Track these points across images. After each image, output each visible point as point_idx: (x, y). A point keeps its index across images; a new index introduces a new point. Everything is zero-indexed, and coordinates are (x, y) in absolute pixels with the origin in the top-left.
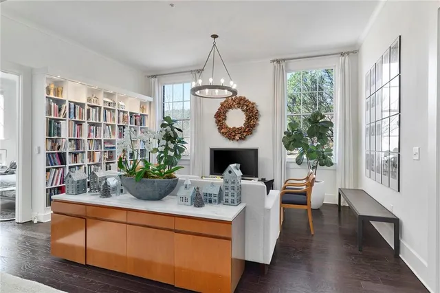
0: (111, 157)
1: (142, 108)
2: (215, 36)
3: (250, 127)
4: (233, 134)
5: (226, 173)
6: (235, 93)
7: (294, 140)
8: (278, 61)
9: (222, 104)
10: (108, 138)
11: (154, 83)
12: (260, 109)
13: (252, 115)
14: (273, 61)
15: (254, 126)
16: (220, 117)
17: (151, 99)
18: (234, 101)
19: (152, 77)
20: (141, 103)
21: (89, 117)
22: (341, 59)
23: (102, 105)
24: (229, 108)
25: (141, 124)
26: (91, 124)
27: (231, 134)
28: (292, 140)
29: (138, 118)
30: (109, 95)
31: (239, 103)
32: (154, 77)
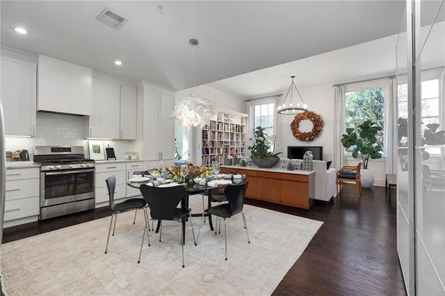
0: (227, 152)
1: (242, 122)
2: (293, 77)
3: (316, 132)
4: (304, 137)
5: (305, 156)
6: (306, 111)
7: (350, 140)
8: (338, 86)
9: (296, 117)
10: (226, 140)
11: (249, 104)
12: (324, 119)
13: (318, 123)
14: (335, 86)
15: (320, 131)
16: (295, 126)
17: (247, 115)
19: (247, 102)
20: (242, 118)
21: (218, 128)
22: (390, 81)
23: (223, 121)
24: (301, 120)
25: (242, 132)
26: (219, 133)
27: (302, 137)
28: (348, 140)
29: (240, 128)
30: (225, 115)
31: (308, 116)
32: (249, 101)
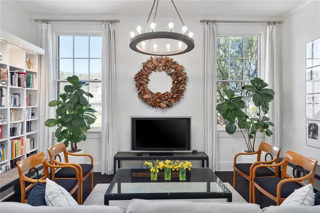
1: (29, 63)
3: (177, 93)
4: (158, 100)
8: (207, 22)
9: (145, 65)
11: (47, 30)
13: (179, 79)
14: (202, 21)
15: (182, 91)
16: (141, 80)
17: (42, 51)
18: (160, 62)
19: (43, 22)
20: (27, 55)
22: (269, 28)
24: (153, 70)
25: (28, 85)
27: (156, 101)
29: (23, 77)
31: (165, 66)
32: (46, 21)
